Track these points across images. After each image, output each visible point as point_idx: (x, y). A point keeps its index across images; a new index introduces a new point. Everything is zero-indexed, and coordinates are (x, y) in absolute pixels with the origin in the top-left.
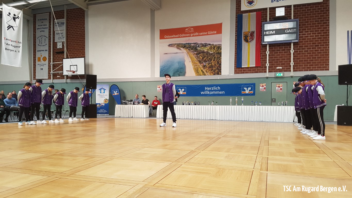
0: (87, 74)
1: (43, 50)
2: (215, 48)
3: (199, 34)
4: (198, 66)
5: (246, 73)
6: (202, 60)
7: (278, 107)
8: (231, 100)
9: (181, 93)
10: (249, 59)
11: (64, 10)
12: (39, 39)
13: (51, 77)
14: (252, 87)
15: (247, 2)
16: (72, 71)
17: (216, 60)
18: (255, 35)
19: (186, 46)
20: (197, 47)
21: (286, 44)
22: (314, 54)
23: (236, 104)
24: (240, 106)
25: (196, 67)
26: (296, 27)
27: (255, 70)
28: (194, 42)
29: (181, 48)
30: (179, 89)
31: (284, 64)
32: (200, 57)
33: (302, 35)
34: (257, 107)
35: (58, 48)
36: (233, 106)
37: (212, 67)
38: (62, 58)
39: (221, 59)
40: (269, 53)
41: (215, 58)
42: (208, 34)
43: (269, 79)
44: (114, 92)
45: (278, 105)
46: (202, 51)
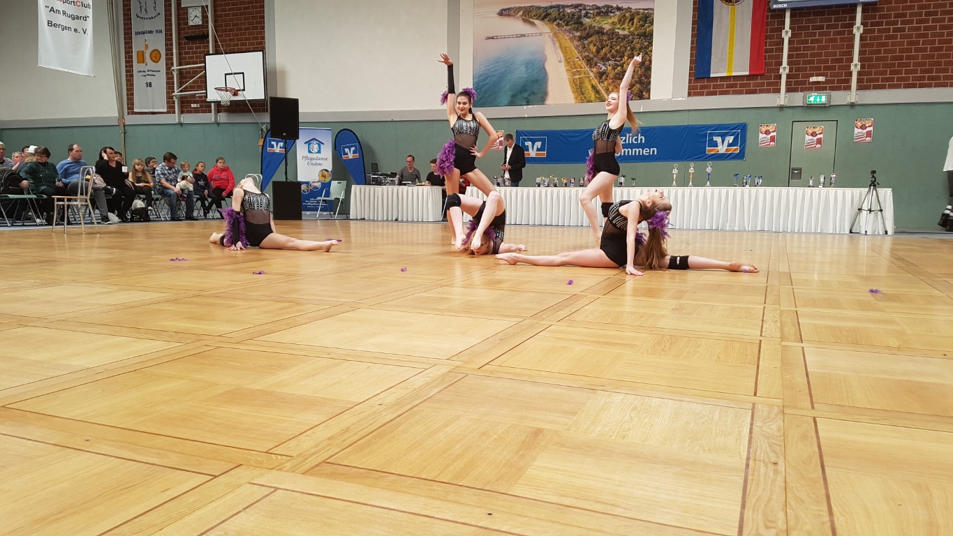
0: (271, 94)
1: (151, 32)
2: (633, 19)
4: (583, 75)
5: (722, 93)
6: (595, 56)
7: (808, 190)
8: (675, 171)
9: (532, 153)
10: (731, 52)
13: (174, 107)
14: (736, 134)
16: (230, 91)
19: (551, 14)
20: (581, 18)
21: (841, 11)
23: (691, 183)
24: (701, 190)
25: (577, 77)
27: (749, 85)
28: (574, 3)
29: (536, 22)
30: (526, 144)
31: (833, 68)
32: (591, 46)
34: (750, 191)
35: (191, 23)
36: (680, 190)
38: (203, 52)
39: (652, 51)
40: (790, 34)
41: (632, 50)
43: (787, 113)
44: (347, 150)
45: (810, 187)
46: (596, 28)
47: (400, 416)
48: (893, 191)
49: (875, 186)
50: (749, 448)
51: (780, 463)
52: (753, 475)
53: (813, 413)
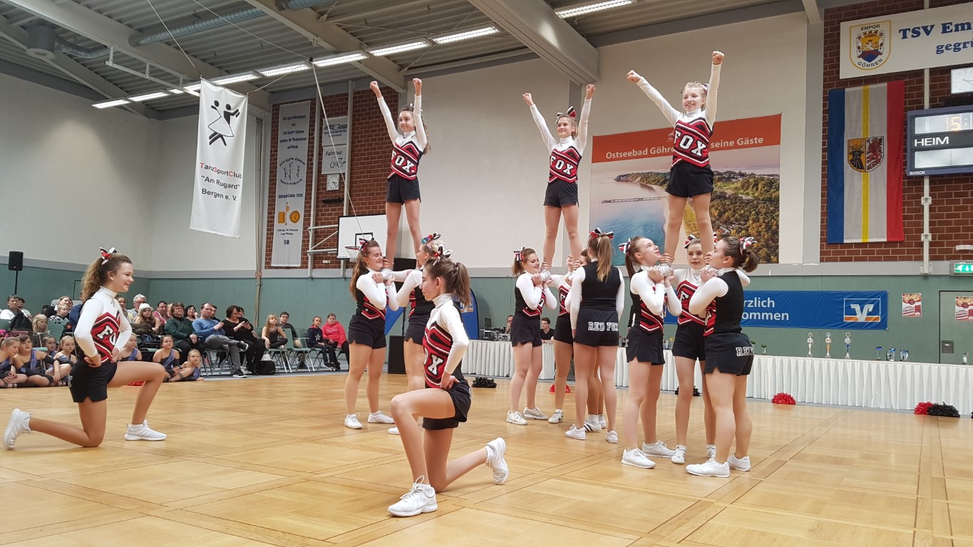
1: (293, 196)
2: (758, 185)
5: (857, 259)
7: (962, 368)
8: (810, 340)
10: (866, 218)
11: (347, 94)
12: (283, 166)
13: (307, 263)
14: (877, 302)
15: (859, 54)
17: (761, 221)
18: (885, 148)
23: (828, 354)
24: (840, 362)
27: (887, 252)
29: (654, 187)
34: (895, 366)
35: (329, 189)
36: (817, 361)
38: (338, 214)
39: (778, 216)
40: (930, 201)
41: (757, 214)
42: (736, 147)
43: (932, 281)
45: (964, 364)
46: (719, 194)
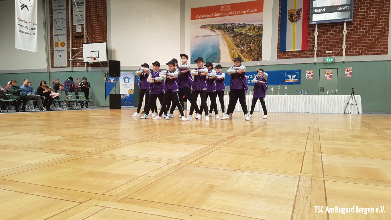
0: (109, 59)
1: (61, 35)
2: (254, 29)
3: (236, 13)
4: (234, 51)
5: (291, 58)
6: (240, 44)
7: (326, 96)
8: (272, 89)
10: (294, 41)
12: (56, 21)
13: (70, 65)
14: (297, 74)
16: (93, 58)
17: (256, 44)
18: (302, 13)
19: (221, 27)
20: (233, 28)
21: (337, 25)
22: (370, 36)
23: (279, 94)
24: (283, 96)
25: (232, 52)
26: (350, 3)
27: (301, 54)
28: (231, 23)
29: (216, 30)
31: (335, 47)
32: (238, 40)
33: (357, 12)
34: (303, 97)
35: (77, 31)
36: (275, 96)
37: (251, 52)
38: (82, 43)
39: (262, 41)
40: (317, 34)
41: (254, 41)
42: (247, 13)
43: (317, 65)
46: (240, 33)
47: (157, 181)
48: (361, 96)
49: (353, 94)
50: (297, 192)
51: (309, 197)
52: (298, 201)
53: (324, 179)
